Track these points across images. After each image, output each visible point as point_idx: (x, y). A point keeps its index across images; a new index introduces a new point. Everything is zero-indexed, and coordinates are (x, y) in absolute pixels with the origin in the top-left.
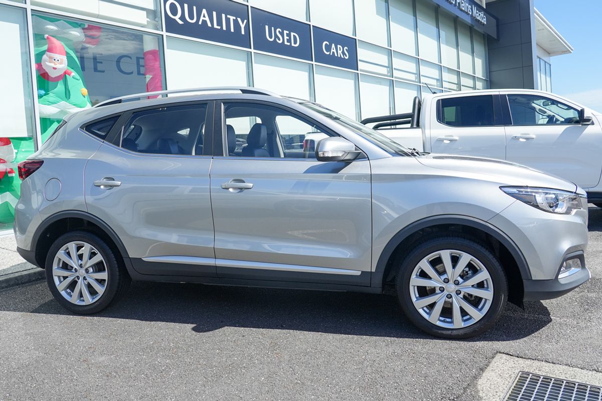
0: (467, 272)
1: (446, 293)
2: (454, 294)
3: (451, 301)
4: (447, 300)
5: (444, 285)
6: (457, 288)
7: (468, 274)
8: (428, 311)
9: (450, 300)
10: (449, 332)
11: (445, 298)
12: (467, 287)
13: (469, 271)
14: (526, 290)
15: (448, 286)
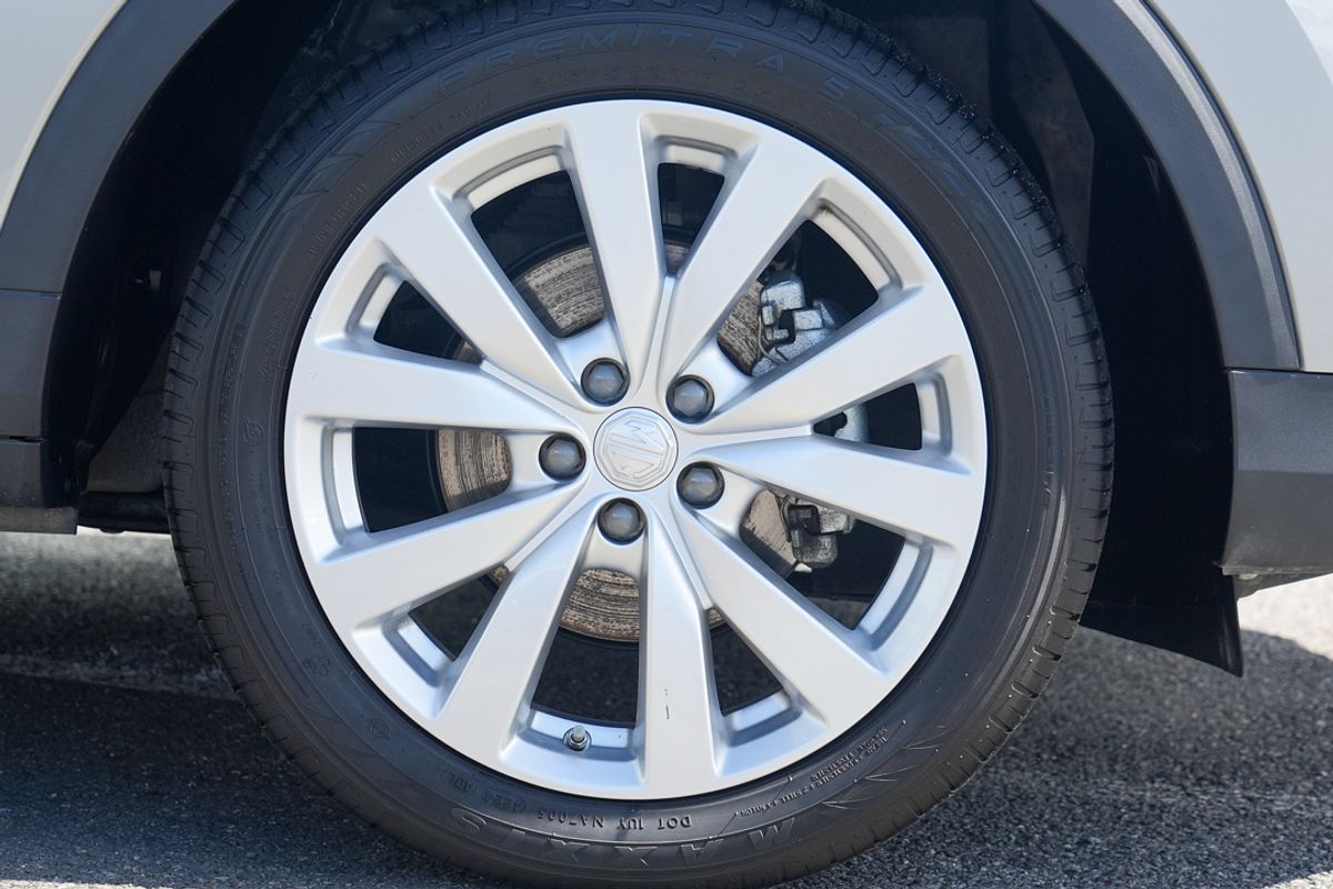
0: (785, 319)
1: (593, 488)
2: (660, 503)
3: (633, 567)
4: (605, 552)
5: (583, 422)
6: (695, 443)
7: (790, 340)
8: (432, 655)
9: (625, 557)
10: (604, 831)
11: (583, 542)
12: (773, 437)
13: (808, 305)
14: (1249, 458)
15: (619, 429)
